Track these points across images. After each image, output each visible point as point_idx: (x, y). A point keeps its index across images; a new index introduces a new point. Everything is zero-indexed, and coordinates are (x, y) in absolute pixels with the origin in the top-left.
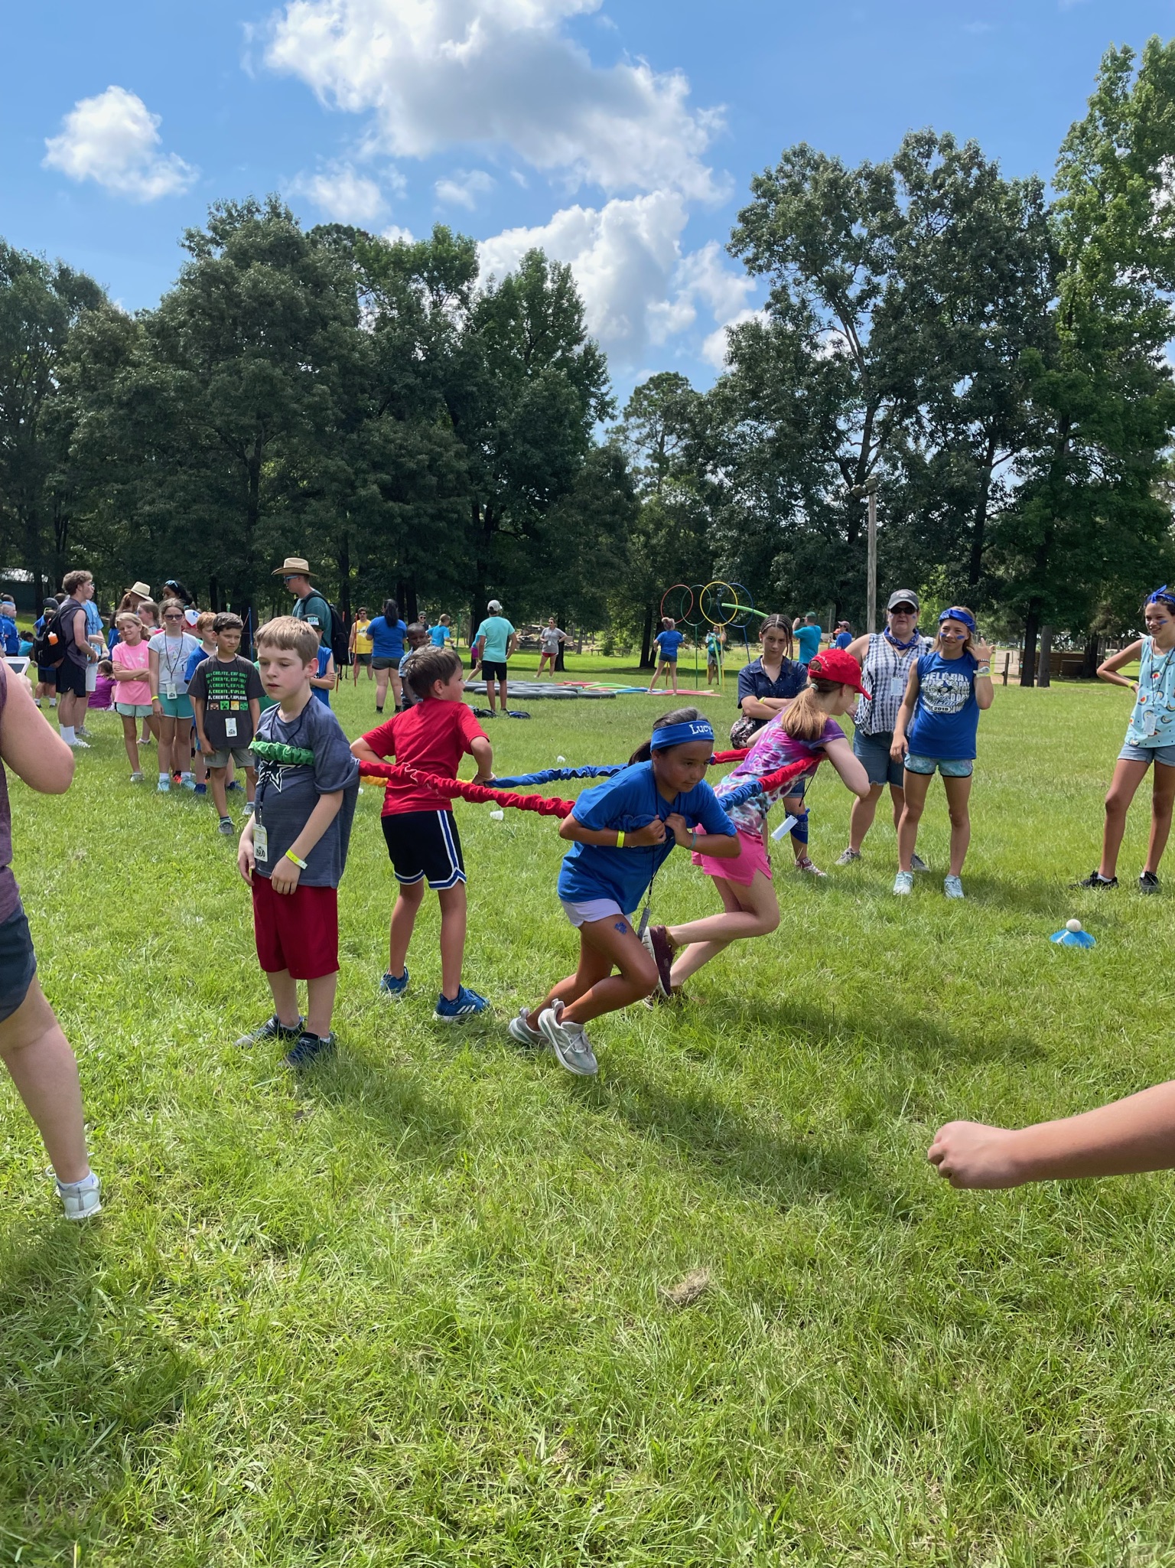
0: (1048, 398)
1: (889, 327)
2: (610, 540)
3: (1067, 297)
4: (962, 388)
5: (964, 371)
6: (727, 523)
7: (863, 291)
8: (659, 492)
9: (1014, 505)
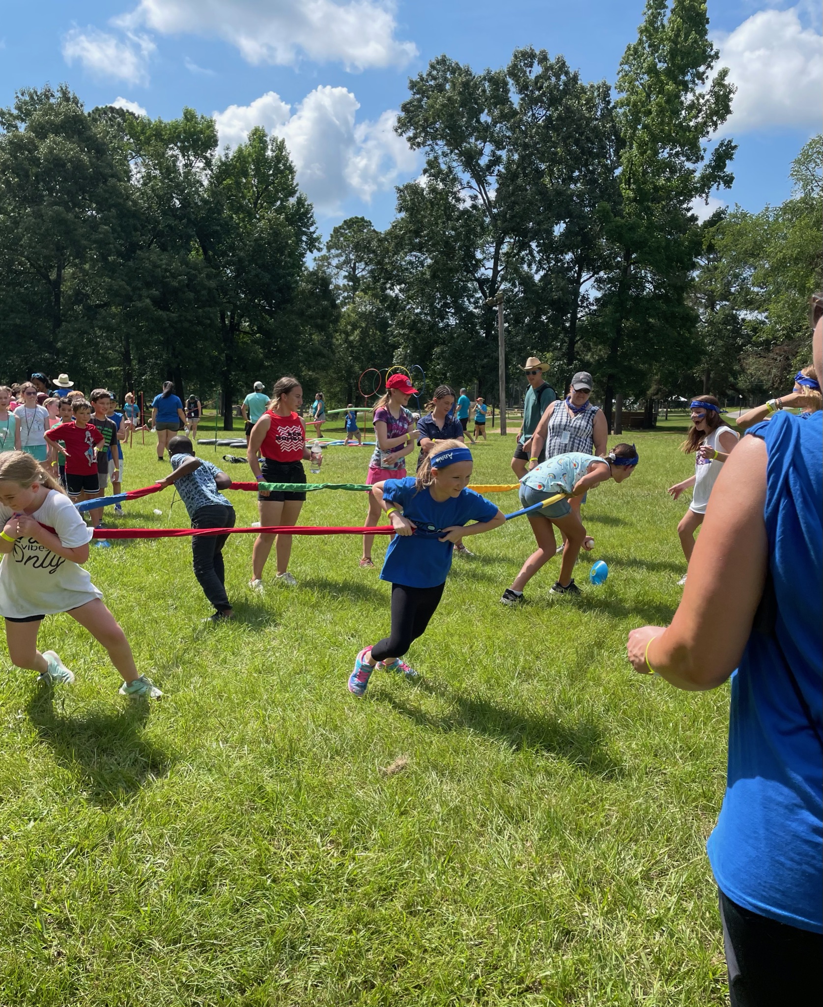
0: (616, 236)
1: (508, 186)
2: (320, 338)
3: (627, 167)
4: (559, 229)
5: (559, 218)
6: (401, 325)
7: (490, 161)
8: (354, 303)
9: (595, 310)
